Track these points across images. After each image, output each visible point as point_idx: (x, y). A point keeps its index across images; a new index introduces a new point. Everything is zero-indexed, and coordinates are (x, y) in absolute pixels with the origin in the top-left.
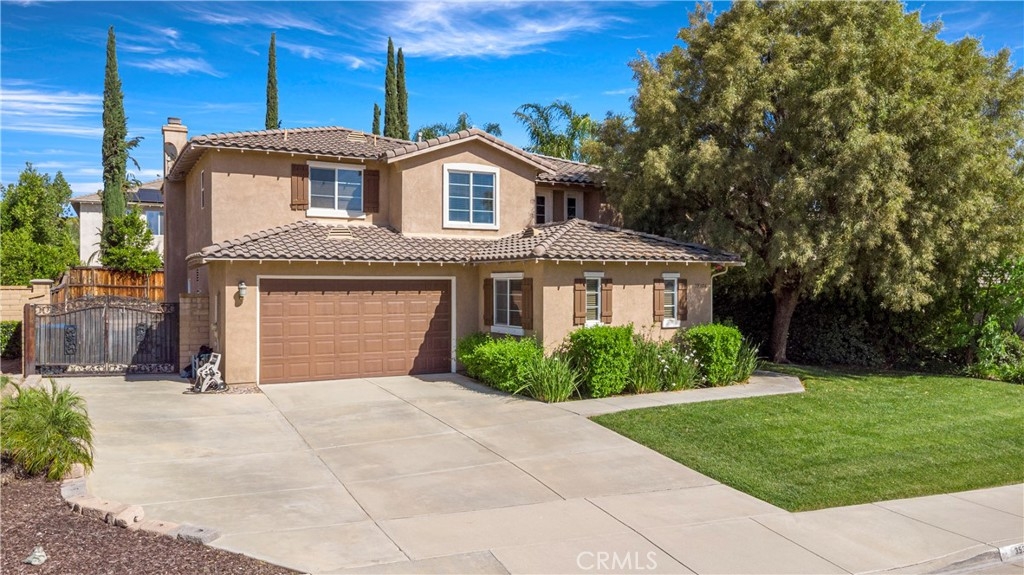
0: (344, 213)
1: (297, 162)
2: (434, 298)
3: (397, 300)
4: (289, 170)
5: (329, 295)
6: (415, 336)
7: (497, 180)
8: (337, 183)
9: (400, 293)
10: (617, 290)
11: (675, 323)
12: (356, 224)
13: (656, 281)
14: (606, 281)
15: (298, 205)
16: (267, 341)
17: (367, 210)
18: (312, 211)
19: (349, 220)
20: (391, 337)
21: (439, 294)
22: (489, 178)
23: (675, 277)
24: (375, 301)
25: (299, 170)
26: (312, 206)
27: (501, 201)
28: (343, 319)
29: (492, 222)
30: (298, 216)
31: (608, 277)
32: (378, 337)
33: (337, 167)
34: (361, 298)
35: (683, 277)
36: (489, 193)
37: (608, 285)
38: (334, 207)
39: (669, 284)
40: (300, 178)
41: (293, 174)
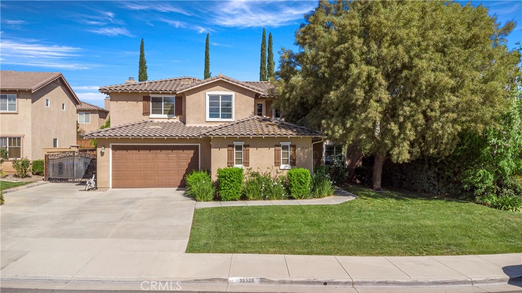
0: (166, 116)
1: (145, 95)
2: (191, 153)
3: (173, 154)
4: (142, 98)
5: (141, 152)
6: (181, 170)
7: (233, 98)
8: (163, 103)
9: (174, 151)
10: (252, 150)
11: (288, 167)
12: (170, 121)
13: (276, 146)
14: (246, 146)
15: (146, 113)
16: (115, 171)
17: (176, 115)
18: (152, 116)
19: (169, 119)
20: (170, 170)
21: (193, 152)
22: (230, 97)
23: (288, 144)
24: (162, 155)
25: (146, 98)
26: (152, 113)
27: (235, 108)
28: (148, 162)
29: (231, 118)
30: (146, 118)
31: (247, 144)
32: (164, 170)
33: (163, 96)
34: (156, 153)
35: (294, 144)
36: (230, 104)
37: (247, 148)
38: (162, 114)
39: (285, 148)
40: (146, 102)
41: (144, 100)
